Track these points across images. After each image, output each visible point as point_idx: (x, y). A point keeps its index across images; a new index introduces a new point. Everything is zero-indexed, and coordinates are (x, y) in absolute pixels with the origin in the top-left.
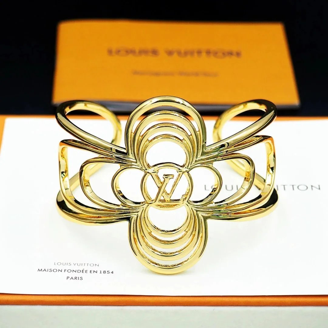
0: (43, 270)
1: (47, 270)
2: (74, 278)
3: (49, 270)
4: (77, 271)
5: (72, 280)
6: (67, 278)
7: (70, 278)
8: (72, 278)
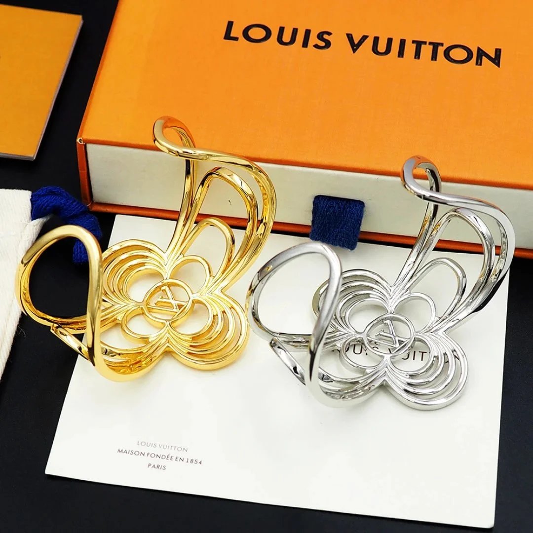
0: (123, 451)
1: (128, 452)
2: (156, 467)
3: (130, 452)
4: (161, 457)
5: (153, 468)
6: (149, 466)
7: (152, 465)
8: (154, 466)
